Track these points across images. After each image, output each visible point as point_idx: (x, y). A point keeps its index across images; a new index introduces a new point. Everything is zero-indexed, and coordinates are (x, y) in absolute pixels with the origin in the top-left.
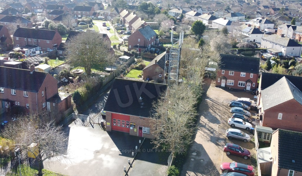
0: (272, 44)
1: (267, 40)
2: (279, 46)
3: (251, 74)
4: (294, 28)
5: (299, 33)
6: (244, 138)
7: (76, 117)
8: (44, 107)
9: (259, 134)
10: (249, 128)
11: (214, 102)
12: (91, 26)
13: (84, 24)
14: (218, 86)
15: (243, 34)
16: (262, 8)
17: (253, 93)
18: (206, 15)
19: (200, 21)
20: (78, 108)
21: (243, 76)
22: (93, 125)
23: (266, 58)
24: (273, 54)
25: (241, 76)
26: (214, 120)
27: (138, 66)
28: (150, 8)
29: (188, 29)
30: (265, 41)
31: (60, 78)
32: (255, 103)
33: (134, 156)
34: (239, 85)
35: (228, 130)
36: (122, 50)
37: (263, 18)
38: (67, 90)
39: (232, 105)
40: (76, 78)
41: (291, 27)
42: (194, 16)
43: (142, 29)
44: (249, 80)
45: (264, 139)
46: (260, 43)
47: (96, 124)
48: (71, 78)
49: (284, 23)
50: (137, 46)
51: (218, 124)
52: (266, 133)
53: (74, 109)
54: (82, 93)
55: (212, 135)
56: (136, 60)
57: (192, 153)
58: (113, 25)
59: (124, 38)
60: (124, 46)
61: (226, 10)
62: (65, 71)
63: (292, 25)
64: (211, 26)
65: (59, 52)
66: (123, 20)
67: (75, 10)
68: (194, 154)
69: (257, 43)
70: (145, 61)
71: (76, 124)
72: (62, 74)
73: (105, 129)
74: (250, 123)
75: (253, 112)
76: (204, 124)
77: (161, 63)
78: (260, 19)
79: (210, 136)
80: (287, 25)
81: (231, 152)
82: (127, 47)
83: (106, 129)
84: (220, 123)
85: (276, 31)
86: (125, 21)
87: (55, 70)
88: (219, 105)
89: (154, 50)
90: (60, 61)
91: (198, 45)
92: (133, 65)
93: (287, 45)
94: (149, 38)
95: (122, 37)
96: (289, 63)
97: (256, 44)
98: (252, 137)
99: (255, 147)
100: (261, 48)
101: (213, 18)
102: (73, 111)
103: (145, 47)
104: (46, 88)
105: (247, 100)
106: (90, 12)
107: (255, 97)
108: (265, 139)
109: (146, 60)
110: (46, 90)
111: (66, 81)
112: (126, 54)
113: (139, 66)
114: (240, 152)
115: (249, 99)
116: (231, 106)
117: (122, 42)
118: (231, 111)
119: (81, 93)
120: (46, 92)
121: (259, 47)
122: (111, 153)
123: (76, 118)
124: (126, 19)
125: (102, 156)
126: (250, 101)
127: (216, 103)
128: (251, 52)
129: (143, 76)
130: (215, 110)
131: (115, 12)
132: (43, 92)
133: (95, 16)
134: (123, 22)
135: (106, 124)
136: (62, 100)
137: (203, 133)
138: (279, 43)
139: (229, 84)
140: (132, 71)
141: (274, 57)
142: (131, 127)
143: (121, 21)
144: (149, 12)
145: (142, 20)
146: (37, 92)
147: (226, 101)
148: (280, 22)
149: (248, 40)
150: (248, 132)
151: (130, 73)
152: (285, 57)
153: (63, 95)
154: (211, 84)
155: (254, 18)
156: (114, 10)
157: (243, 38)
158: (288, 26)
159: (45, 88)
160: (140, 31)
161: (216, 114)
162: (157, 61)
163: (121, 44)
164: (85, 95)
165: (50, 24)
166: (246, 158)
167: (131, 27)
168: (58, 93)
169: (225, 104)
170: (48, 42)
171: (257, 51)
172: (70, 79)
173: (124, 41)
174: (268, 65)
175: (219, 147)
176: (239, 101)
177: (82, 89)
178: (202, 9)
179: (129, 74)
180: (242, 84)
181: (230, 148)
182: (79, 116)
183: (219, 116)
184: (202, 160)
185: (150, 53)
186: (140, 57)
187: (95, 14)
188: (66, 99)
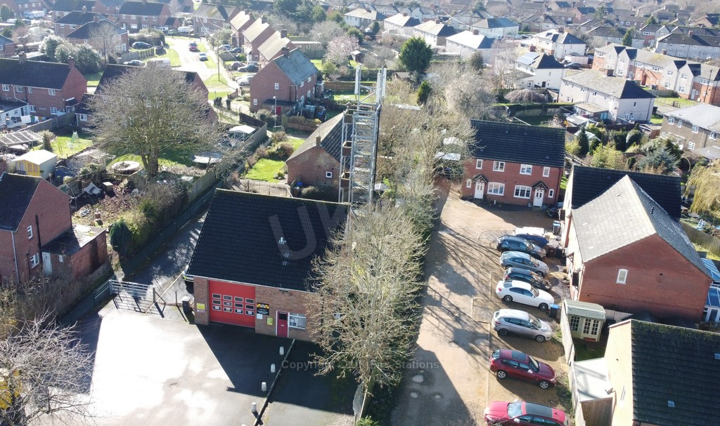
0: (586, 92)
1: (573, 84)
2: (603, 98)
3: (545, 168)
4: (632, 54)
5: (642, 66)
6: (538, 332)
7: (118, 289)
8: (35, 264)
9: (572, 320)
10: (546, 305)
11: (459, 239)
12: (161, 52)
13: (145, 47)
14: (468, 197)
15: (517, 68)
16: (555, 7)
17: (550, 213)
18: (431, 24)
19: (419, 39)
20: (124, 264)
21: (525, 173)
22: (162, 309)
23: (573, 126)
24: (588, 117)
25: (521, 173)
26: (462, 287)
27: (274, 150)
28: (301, 8)
29: (391, 57)
30: (570, 86)
31: (80, 186)
32: (557, 240)
33: (266, 392)
34: (517, 194)
35: (498, 314)
36: (235, 111)
37: (561, 31)
38: (98, 216)
39: (504, 246)
40: (122, 185)
41: (624, 53)
42: (405, 26)
43: (283, 59)
44: (539, 184)
45: (584, 332)
46: (557, 91)
47: (171, 305)
48: (108, 184)
49: (609, 43)
50: (271, 102)
51: (471, 297)
52: (588, 320)
53: (114, 268)
54: (135, 225)
55: (458, 326)
56: (269, 134)
57: (414, 376)
58: (216, 48)
59: (240, 81)
60: (240, 100)
61: (475, 12)
62: (93, 167)
63: (628, 48)
64: (444, 51)
65: (79, 119)
66: (237, 36)
67: (122, 12)
68: (418, 379)
69: (550, 89)
70: (292, 137)
71: (117, 307)
72: (86, 176)
73: (192, 320)
74: (549, 291)
75: (553, 262)
76: (438, 298)
77: (330, 144)
78: (555, 32)
79: (454, 328)
80: (616, 48)
81: (507, 370)
82: (249, 103)
83: (197, 320)
84: (475, 294)
85: (590, 61)
86: (242, 38)
87: (67, 164)
88: (471, 245)
89: (311, 109)
90: (81, 140)
91: (415, 97)
92: (262, 147)
93: (620, 96)
94: (301, 81)
95: (236, 79)
96: (628, 138)
97: (548, 94)
98: (554, 329)
99: (563, 353)
100: (560, 103)
101: (448, 31)
102: (111, 274)
103: (290, 103)
104: (39, 218)
105: (538, 231)
106: (161, 16)
107: (555, 225)
108: (588, 332)
109: (294, 135)
110: (37, 223)
111: (97, 191)
112: (245, 119)
113: (278, 150)
114: (530, 371)
115: (543, 229)
116: (501, 249)
117: (237, 90)
118: (501, 262)
119: (132, 225)
120: (38, 227)
121: (556, 98)
122: (208, 385)
123: (119, 292)
124: (245, 33)
125: (184, 395)
126: (546, 234)
127: (464, 241)
128: (537, 112)
129: (286, 176)
130: (463, 261)
131: (219, 16)
132: (30, 229)
133: (171, 26)
134: (238, 40)
135: (195, 306)
136: (81, 245)
137: (436, 322)
138: (601, 90)
139: (492, 193)
140: (263, 164)
141: (592, 124)
142: (258, 313)
143: (234, 39)
144: (299, 17)
145: (282, 37)
146: (14, 229)
147: (486, 234)
148: (598, 39)
149: (530, 84)
150: (544, 315)
151: (255, 169)
152: (616, 122)
153: (85, 232)
154: (450, 194)
155: (539, 31)
156: (215, 12)
157: (518, 79)
158: (619, 50)
159: (37, 216)
160: (278, 64)
161: (465, 270)
162: (321, 140)
163: (234, 95)
164: (143, 229)
165: (58, 48)
166: (544, 385)
167: (258, 53)
168: (71, 228)
169: (485, 243)
170: (52, 92)
171: (553, 110)
172: (106, 186)
173: (241, 88)
174: (580, 144)
175: (477, 357)
176: (518, 236)
177: (133, 216)
178: (421, 10)
179: (252, 171)
180: (523, 191)
181: (505, 361)
182: (127, 287)
183: (473, 274)
184: (438, 397)
185: (302, 118)
186: (280, 128)
187: (171, 22)
188: (93, 243)
